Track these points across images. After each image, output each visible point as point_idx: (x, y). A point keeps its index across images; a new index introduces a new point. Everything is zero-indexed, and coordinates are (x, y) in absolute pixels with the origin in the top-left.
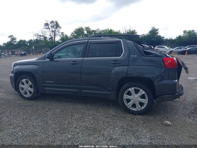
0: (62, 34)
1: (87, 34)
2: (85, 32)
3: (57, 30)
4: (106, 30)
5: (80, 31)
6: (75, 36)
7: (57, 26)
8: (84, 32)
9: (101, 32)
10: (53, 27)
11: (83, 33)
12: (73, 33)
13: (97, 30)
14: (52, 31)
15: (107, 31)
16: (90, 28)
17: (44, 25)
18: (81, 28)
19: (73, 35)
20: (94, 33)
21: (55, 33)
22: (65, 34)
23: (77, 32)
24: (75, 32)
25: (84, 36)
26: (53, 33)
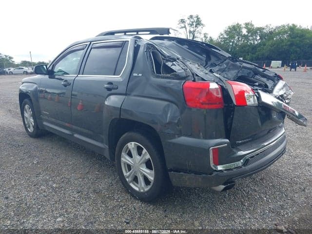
0: (205, 36)
1: (246, 34)
2: (244, 31)
3: (197, 30)
4: (284, 26)
5: (235, 30)
6: (225, 38)
7: (198, 23)
8: (241, 32)
9: (275, 30)
10: (191, 25)
11: (239, 33)
12: (222, 35)
13: (267, 26)
14: (190, 32)
15: (286, 27)
16: (253, 23)
17: (178, 23)
18: (238, 24)
19: (221, 37)
20: (261, 32)
21: (194, 36)
22: (209, 36)
23: (230, 32)
24: (226, 32)
25: (240, 39)
26: (191, 34)
